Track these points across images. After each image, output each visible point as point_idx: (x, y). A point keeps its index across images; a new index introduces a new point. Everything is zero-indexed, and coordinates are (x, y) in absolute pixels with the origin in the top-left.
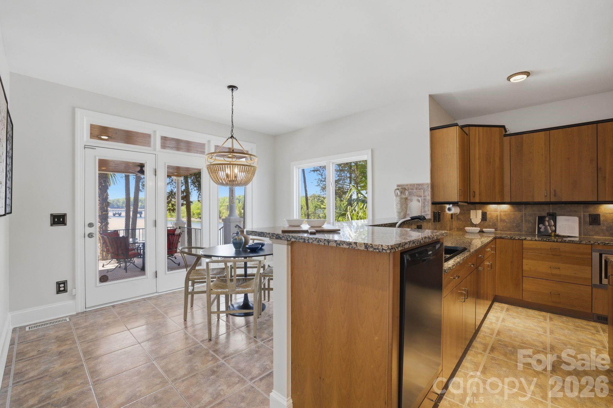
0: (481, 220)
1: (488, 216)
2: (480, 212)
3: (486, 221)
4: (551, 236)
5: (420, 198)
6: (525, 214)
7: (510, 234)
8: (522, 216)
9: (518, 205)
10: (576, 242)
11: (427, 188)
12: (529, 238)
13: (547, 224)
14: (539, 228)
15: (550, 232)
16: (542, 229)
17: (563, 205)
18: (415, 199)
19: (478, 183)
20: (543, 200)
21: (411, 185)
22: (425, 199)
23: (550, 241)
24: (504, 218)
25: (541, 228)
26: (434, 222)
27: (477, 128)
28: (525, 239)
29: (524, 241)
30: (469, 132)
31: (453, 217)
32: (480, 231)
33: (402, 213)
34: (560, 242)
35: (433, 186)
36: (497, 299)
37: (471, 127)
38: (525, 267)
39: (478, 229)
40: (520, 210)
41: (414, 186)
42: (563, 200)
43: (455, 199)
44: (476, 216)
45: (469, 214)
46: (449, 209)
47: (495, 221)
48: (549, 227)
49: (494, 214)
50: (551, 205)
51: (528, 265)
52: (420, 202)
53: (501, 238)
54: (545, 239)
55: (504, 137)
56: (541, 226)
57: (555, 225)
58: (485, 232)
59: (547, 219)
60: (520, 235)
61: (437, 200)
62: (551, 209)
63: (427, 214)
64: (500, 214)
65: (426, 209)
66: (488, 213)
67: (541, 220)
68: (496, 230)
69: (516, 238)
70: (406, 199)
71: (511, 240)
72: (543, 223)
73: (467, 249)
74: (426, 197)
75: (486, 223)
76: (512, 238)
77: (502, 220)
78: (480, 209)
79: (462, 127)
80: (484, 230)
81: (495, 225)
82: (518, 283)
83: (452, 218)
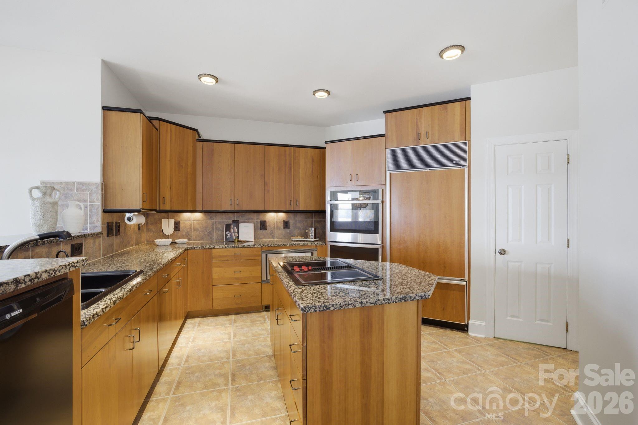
0: (174, 229)
1: (182, 225)
2: (172, 222)
3: (180, 230)
4: (235, 242)
5: (81, 204)
6: (216, 222)
7: (202, 243)
8: (213, 225)
9: (210, 213)
10: (251, 246)
11: (95, 189)
12: (217, 247)
13: (232, 230)
14: (226, 235)
15: (234, 238)
16: (229, 237)
17: (244, 213)
18: (72, 203)
19: (169, 187)
20: (229, 208)
21: (67, 183)
22: (92, 205)
23: (234, 248)
24: (197, 226)
25: (228, 235)
26: (108, 236)
27: (169, 124)
28: (214, 248)
29: (213, 250)
30: (159, 127)
31: (142, 228)
32: (172, 243)
33: (46, 226)
34: (241, 247)
35: (105, 187)
36: (189, 316)
37: (162, 122)
38: (215, 276)
39: (170, 240)
40: (211, 219)
41: (75, 186)
42: (244, 209)
43: (137, 205)
44: (168, 226)
45: (161, 223)
46: (130, 219)
47: (189, 230)
48: (233, 234)
49: (188, 223)
50: (235, 213)
51: (217, 273)
52: (81, 209)
53: (192, 249)
54: (230, 246)
55: (197, 141)
56: (228, 233)
57: (238, 232)
58: (177, 244)
59: (232, 226)
60: (211, 243)
61: (111, 207)
62: (234, 217)
63: (96, 226)
64: (194, 223)
65: (94, 219)
66: (181, 222)
67: (228, 227)
68: (189, 239)
69: (207, 248)
70: (55, 204)
71: (202, 250)
72: (230, 231)
73: (144, 272)
74: (94, 202)
75: (179, 233)
76: (203, 248)
77: (195, 230)
78: (173, 218)
79: (150, 119)
80: (177, 241)
81: (189, 235)
82: (208, 293)
83: (139, 229)
